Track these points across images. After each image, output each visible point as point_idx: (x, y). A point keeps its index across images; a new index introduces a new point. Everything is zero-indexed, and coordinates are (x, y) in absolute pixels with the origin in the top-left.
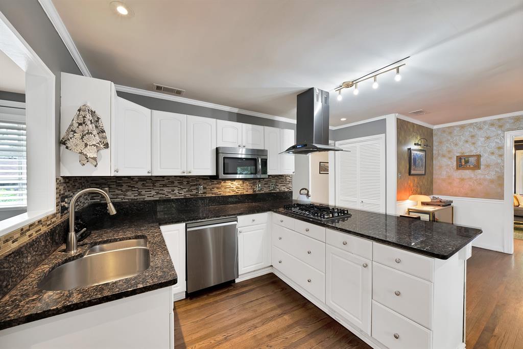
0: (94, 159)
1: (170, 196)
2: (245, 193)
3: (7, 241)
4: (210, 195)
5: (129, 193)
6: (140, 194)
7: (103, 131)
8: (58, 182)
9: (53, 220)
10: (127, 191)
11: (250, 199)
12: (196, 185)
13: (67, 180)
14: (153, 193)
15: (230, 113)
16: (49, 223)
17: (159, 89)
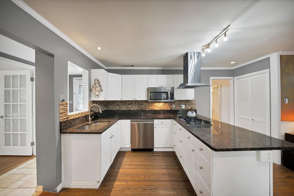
0: (98, 95)
1: (131, 109)
2: (166, 109)
3: (72, 116)
4: (148, 109)
5: (117, 107)
6: (120, 107)
7: (101, 86)
8: (90, 103)
9: (87, 113)
10: (116, 106)
11: (168, 112)
12: (142, 104)
13: (93, 102)
14: (125, 107)
15: (157, 70)
16: (85, 114)
17: (125, 66)
